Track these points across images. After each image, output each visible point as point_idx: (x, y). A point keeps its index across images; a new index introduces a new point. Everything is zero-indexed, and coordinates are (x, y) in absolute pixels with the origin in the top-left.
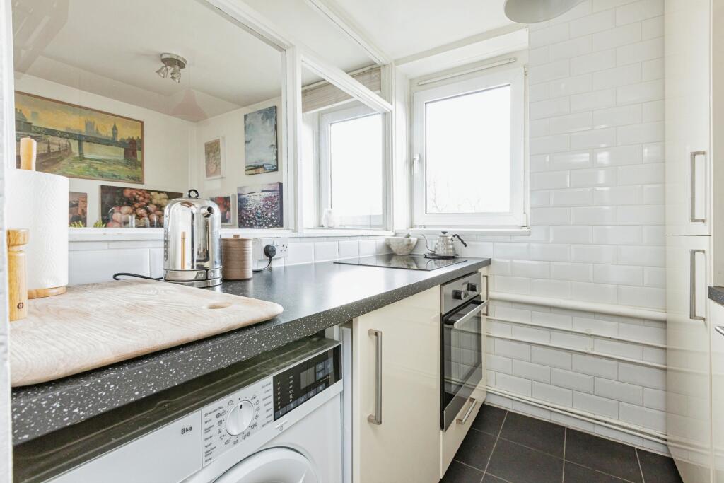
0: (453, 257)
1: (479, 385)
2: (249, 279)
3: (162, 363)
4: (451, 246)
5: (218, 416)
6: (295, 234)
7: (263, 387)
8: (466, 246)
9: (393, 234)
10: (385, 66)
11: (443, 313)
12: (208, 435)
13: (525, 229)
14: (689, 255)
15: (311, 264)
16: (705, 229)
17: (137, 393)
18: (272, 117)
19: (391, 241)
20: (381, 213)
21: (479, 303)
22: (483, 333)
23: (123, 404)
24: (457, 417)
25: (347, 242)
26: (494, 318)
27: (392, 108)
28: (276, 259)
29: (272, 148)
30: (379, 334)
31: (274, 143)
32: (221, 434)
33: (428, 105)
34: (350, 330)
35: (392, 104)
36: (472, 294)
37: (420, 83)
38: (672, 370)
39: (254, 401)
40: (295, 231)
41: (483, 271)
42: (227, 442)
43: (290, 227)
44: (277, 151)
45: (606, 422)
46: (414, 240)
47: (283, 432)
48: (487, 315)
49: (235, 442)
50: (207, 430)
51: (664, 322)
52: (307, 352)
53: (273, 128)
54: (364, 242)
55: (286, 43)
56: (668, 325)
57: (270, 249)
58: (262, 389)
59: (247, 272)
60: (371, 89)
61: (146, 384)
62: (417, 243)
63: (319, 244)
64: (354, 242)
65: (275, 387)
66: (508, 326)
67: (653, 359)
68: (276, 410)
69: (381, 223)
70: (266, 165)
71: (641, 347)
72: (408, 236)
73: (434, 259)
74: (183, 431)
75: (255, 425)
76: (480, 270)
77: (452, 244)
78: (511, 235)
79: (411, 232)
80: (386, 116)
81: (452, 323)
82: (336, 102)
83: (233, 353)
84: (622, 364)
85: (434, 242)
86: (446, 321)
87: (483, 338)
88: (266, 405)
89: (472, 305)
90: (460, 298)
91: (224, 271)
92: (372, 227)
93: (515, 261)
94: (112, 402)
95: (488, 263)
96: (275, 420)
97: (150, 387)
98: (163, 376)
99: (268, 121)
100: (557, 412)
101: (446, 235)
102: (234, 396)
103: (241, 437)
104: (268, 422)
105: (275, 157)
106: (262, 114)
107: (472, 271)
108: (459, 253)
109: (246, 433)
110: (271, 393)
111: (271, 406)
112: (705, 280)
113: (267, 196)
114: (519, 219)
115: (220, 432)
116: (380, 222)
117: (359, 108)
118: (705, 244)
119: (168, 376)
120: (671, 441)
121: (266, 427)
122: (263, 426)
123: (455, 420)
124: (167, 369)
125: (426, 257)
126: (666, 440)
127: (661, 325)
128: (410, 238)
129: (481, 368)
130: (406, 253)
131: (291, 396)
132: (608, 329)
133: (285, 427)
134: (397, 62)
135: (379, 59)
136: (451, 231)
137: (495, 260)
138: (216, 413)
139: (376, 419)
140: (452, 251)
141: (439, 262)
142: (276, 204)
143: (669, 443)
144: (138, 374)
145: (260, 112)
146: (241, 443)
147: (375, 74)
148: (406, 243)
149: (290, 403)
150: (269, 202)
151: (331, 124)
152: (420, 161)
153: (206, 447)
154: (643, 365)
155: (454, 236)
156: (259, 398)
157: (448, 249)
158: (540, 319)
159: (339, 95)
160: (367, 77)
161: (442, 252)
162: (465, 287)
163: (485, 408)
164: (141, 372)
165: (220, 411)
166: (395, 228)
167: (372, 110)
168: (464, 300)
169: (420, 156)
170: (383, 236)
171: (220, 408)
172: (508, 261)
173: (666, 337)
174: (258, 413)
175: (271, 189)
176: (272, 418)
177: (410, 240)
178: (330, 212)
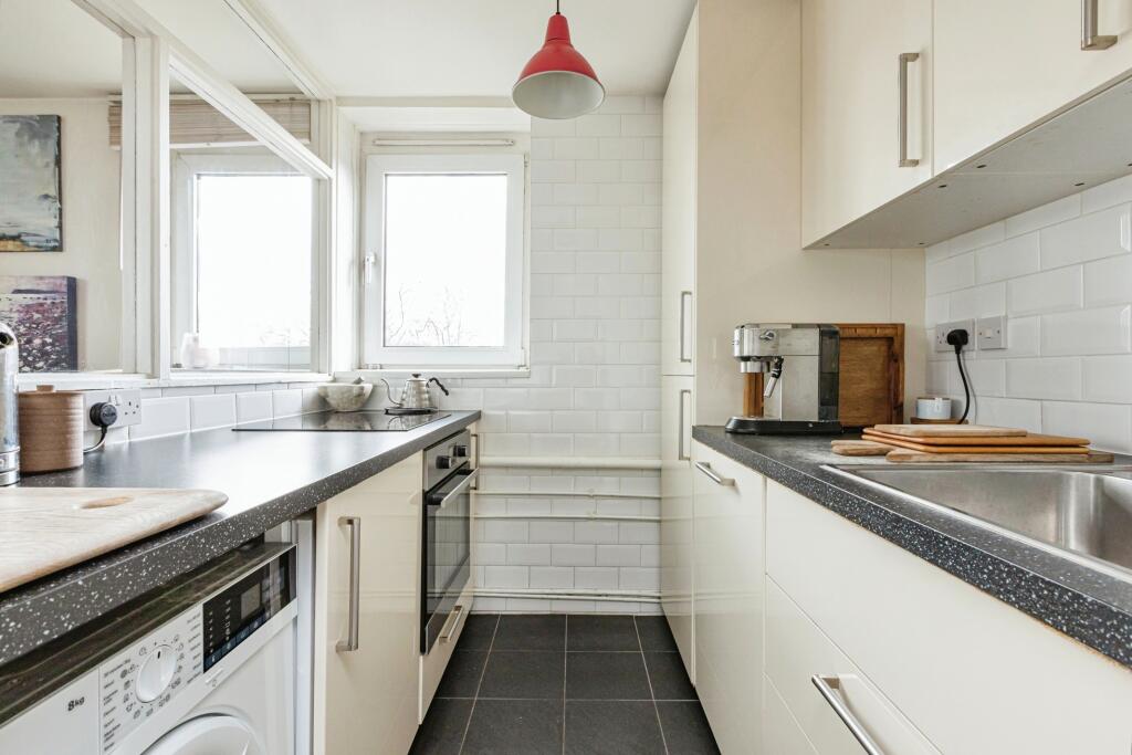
0: (429, 412)
1: (464, 590)
2: (75, 469)
3: (80, 583)
4: (427, 396)
5: (124, 674)
6: (154, 383)
7: (189, 622)
8: (447, 394)
9: (330, 378)
10: (319, 101)
11: (427, 489)
12: (111, 705)
13: (522, 369)
14: (678, 395)
15: (181, 438)
16: (690, 368)
17: (46, 632)
18: (47, 136)
19: (329, 390)
20: (307, 343)
21: (468, 472)
22: (472, 515)
23: (27, 651)
24: (441, 634)
25: (253, 393)
26: (486, 492)
27: (331, 173)
28: (113, 429)
29: (46, 203)
30: (355, 522)
31: (53, 192)
32: (128, 703)
33: (389, 178)
34: (310, 522)
35: (331, 167)
36: (460, 461)
37: (378, 142)
38: (666, 521)
39: (177, 645)
40: (153, 375)
41: (472, 428)
42: (138, 713)
43: (139, 369)
44: (60, 210)
45: (607, 595)
46: (368, 387)
47: (217, 687)
48: (475, 489)
49: (148, 714)
50: (108, 699)
51: (659, 470)
52: (245, 564)
53: (51, 159)
54: (281, 392)
55: (135, 25)
56: (663, 473)
57: (104, 411)
58: (188, 625)
59: (75, 455)
60: (292, 133)
61: (59, 618)
62: (373, 391)
63: (201, 398)
64: (265, 393)
65: (206, 619)
66: (502, 500)
67: (650, 512)
68: (207, 655)
69: (308, 361)
70: (28, 234)
71: (638, 501)
72: (359, 381)
73: (400, 415)
74: (71, 705)
75: (178, 683)
76: (468, 427)
77: (428, 392)
78: (507, 377)
79: (362, 374)
80: (322, 187)
81: (438, 502)
82: (216, 141)
83: (174, 562)
84: (623, 524)
85: (401, 390)
86: (430, 499)
87: (472, 522)
88: (192, 649)
89: (458, 477)
90: (447, 467)
91: (23, 456)
92: (289, 367)
93: (512, 412)
94: (11, 649)
95: (477, 416)
96: (205, 670)
97: (64, 622)
98: (82, 604)
99: (37, 143)
100: (557, 598)
101: (419, 379)
102: (147, 641)
103: (156, 704)
104: (196, 675)
105: (55, 222)
106: (18, 125)
107: (458, 430)
108: (437, 405)
109: (164, 696)
110: (200, 629)
111: (200, 649)
112: (691, 421)
113: (31, 302)
114: (517, 356)
115: (126, 699)
116: (306, 358)
117: (265, 160)
118: (690, 384)
119: (88, 602)
120: (665, 597)
121: (193, 683)
122: (189, 682)
123: (437, 640)
124: (88, 593)
125: (387, 412)
126: (659, 598)
127: (656, 473)
128: (362, 385)
129: (469, 565)
130: (354, 408)
131: (228, 632)
132: (608, 485)
133: (219, 680)
134: (341, 101)
135: (310, 88)
136: (426, 375)
137: (486, 412)
138: (121, 670)
139: (349, 645)
140: (427, 402)
141: (407, 420)
142: (57, 320)
143: (663, 600)
144: (48, 602)
145: (13, 119)
146: (158, 712)
147: (298, 110)
148: (355, 392)
149: (226, 642)
150: (36, 316)
151: (199, 176)
152: (376, 263)
153: (106, 726)
154: (641, 520)
155: (431, 380)
156: (185, 639)
157: (421, 400)
158: (541, 485)
159: (223, 129)
160: (285, 110)
161: (411, 404)
162: (451, 452)
163: (472, 619)
164: (52, 600)
165: (127, 667)
166: (333, 370)
167: (293, 169)
168: (452, 467)
169: (376, 256)
170: (315, 382)
171: (127, 662)
172: (503, 413)
173: (660, 486)
174: (182, 663)
175: (44, 288)
176: (201, 667)
177: (362, 388)
178: (196, 340)
